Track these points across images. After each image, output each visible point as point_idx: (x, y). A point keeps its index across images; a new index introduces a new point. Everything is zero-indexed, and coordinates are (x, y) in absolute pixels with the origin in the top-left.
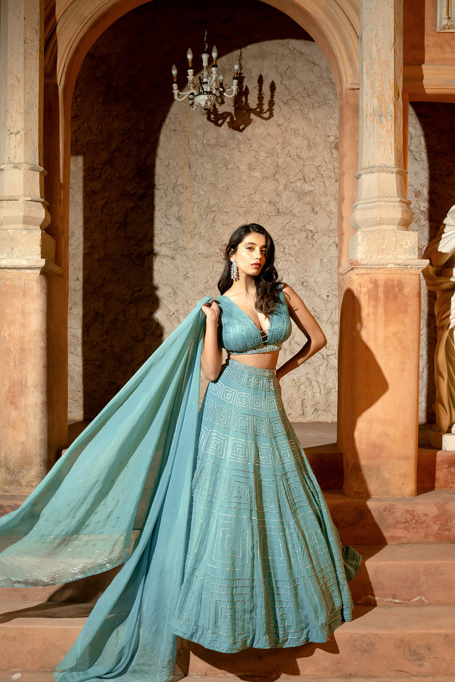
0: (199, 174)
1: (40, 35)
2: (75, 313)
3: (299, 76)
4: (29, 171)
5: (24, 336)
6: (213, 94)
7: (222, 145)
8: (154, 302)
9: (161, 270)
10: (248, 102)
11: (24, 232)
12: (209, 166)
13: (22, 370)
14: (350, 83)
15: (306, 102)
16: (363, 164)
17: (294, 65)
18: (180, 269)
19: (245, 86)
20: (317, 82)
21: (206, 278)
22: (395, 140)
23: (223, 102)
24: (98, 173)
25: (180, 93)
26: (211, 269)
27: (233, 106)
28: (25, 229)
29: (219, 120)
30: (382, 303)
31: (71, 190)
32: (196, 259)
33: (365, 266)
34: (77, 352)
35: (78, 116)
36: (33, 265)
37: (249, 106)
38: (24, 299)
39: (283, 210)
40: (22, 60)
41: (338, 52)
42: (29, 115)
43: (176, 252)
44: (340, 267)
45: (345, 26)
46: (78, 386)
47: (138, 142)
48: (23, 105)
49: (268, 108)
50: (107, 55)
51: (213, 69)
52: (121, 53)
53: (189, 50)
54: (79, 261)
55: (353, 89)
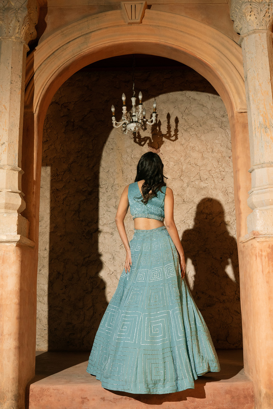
0: (129, 177)
1: (22, 79)
2: (43, 273)
3: (193, 114)
4: (11, 171)
5: (2, 294)
6: (139, 123)
8: (100, 265)
9: (104, 242)
10: (161, 130)
11: (5, 215)
14: (239, 108)
15: (199, 129)
16: (255, 162)
17: (190, 106)
18: (117, 241)
19: (159, 120)
20: (205, 117)
23: (145, 129)
24: (61, 178)
25: (117, 123)
27: (151, 133)
28: (6, 213)
29: (141, 142)
31: (41, 189)
33: (264, 236)
34: (44, 301)
35: (47, 141)
36: (11, 239)
37: (162, 133)
38: (3, 265)
39: (187, 200)
40: (9, 95)
41: (229, 89)
42: (12, 132)
43: (114, 230)
44: (240, 237)
45: (233, 71)
46: (44, 326)
47: (88, 157)
48: (8, 125)
49: (174, 133)
50: (68, 103)
51: (140, 106)
52: (77, 101)
53: (124, 95)
54: (47, 237)
55: (242, 113)
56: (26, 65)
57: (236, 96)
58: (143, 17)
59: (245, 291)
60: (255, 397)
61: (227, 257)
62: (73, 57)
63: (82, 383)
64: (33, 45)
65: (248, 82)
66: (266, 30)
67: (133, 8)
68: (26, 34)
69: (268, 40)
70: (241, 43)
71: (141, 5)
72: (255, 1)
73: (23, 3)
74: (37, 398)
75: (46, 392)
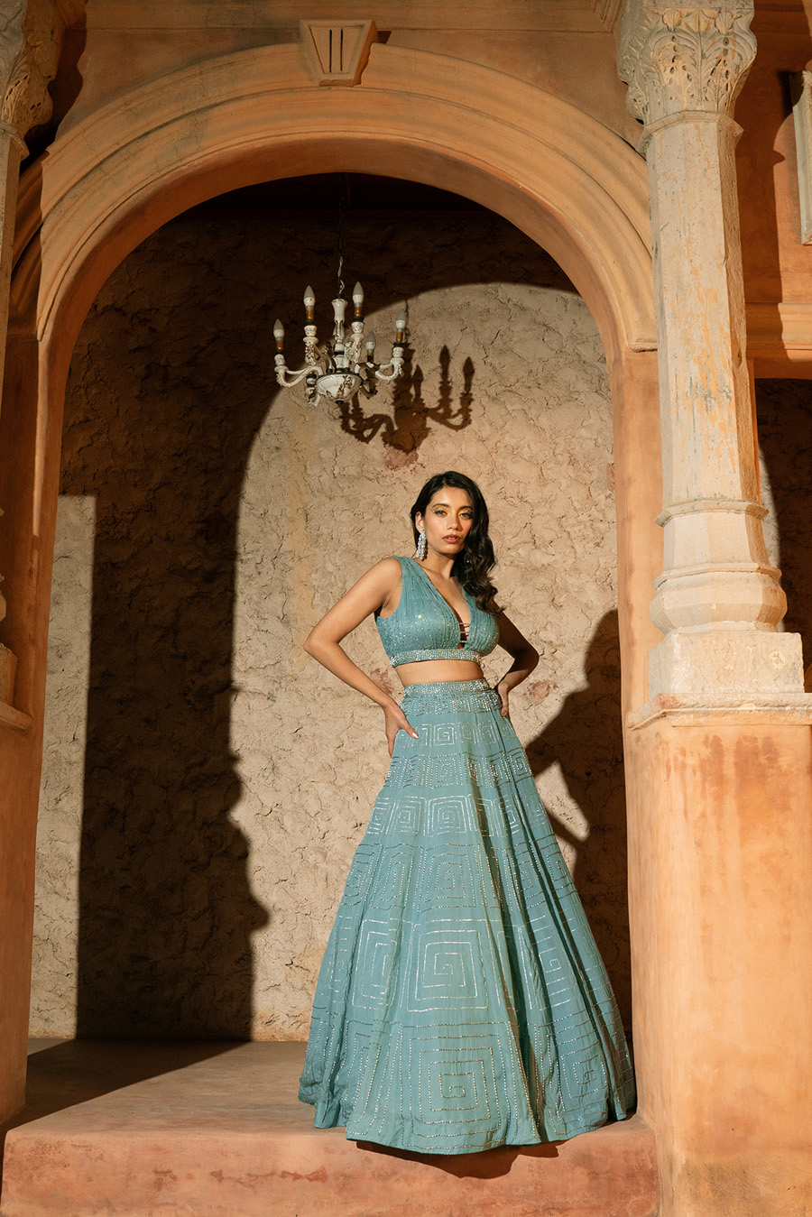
0: (326, 531)
1: (4, 239)
2: (67, 809)
3: (517, 350)
6: (353, 373)
7: (371, 476)
8: (232, 788)
9: (246, 722)
10: (422, 397)
12: (344, 517)
14: (635, 338)
15: (532, 396)
16: (674, 495)
17: (509, 328)
18: (285, 720)
19: (414, 367)
20: (553, 360)
21: (338, 737)
22: (740, 445)
23: (373, 392)
24: (125, 530)
25: (289, 372)
26: (348, 719)
27: (393, 404)
29: (364, 430)
30: (732, 789)
32: (318, 699)
33: (692, 709)
34: (68, 891)
35: (87, 420)
37: (424, 404)
41: (608, 281)
43: (277, 685)
44: (629, 712)
45: (620, 231)
46: (67, 963)
47: (205, 471)
49: (460, 407)
50: (150, 310)
51: (356, 325)
52: (178, 307)
53: (309, 290)
54: (80, 702)
55: (644, 351)
56: (18, 202)
57: (629, 303)
58: (362, 65)
60: (657, 1177)
61: (605, 770)
62: (158, 178)
63: (160, 1128)
64: (39, 140)
65: (660, 262)
66: (718, 112)
67: (336, 39)
68: (19, 106)
69: (723, 141)
70: (644, 148)
71: (357, 30)
72: (685, 30)
73: (10, 18)
74: (26, 1169)
75: (52, 1154)
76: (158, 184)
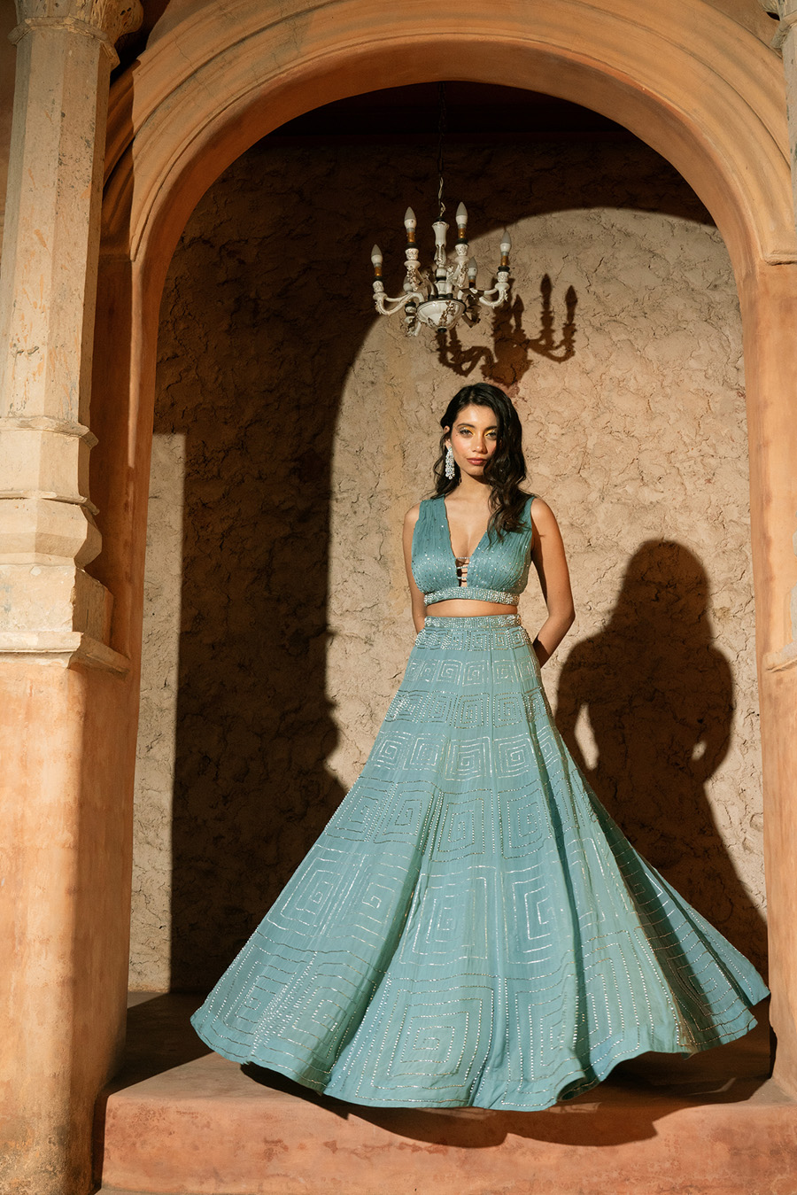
0: (423, 469)
1: (95, 151)
2: (159, 757)
3: (623, 277)
4: (55, 435)
5: (23, 816)
6: (457, 300)
8: (329, 736)
9: (342, 666)
10: (523, 328)
11: (36, 571)
13: (14, 902)
14: (770, 250)
15: (639, 326)
17: (613, 255)
18: (384, 665)
19: (516, 296)
20: (659, 288)
23: (475, 320)
24: (215, 469)
25: (389, 299)
27: (492, 335)
28: (38, 564)
29: (462, 363)
34: (160, 841)
35: (176, 356)
36: (53, 646)
37: (525, 335)
38: (26, 727)
39: (599, 542)
40: (53, 198)
41: (740, 188)
42: (62, 313)
43: (374, 629)
44: (767, 654)
45: (753, 134)
46: (160, 915)
47: (298, 407)
48: (49, 292)
49: (563, 338)
50: (239, 242)
51: (459, 247)
52: (267, 238)
53: (410, 212)
54: (171, 647)
55: (780, 264)
56: (108, 115)
57: (763, 213)
59: (781, 820)
61: (718, 717)
62: (256, 87)
63: (270, 1094)
64: (130, 48)
68: (109, 11)
70: (780, 42)
74: (129, 1136)
75: (156, 1121)
76: (257, 93)
